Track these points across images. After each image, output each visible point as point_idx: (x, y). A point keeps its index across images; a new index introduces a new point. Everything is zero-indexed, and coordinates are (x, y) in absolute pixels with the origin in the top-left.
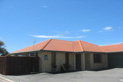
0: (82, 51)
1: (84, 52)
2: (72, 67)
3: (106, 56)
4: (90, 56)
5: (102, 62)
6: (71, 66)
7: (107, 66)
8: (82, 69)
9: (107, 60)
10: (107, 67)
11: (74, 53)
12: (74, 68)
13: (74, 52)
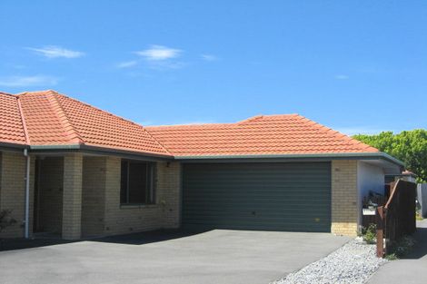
0: (75, 143)
1: (83, 148)
2: (14, 221)
3: (175, 176)
4: (104, 170)
5: (154, 203)
6: (8, 218)
7: (174, 219)
8: (65, 235)
9: (178, 191)
10: (177, 227)
11: (30, 150)
12: (23, 226)
13: (28, 147)
